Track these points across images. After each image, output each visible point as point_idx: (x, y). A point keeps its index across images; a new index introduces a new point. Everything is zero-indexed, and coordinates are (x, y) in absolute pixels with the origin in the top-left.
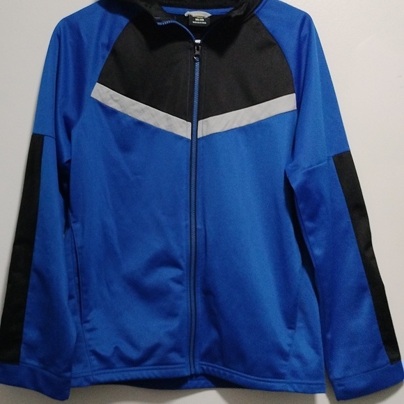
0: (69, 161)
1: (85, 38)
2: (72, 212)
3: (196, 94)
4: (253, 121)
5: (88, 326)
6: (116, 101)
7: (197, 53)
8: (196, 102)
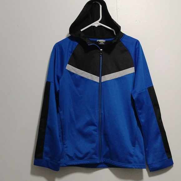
0: (59, 91)
2: (59, 107)
3: (101, 67)
4: (120, 76)
5: (65, 146)
6: (74, 70)
7: (101, 54)
8: (101, 70)
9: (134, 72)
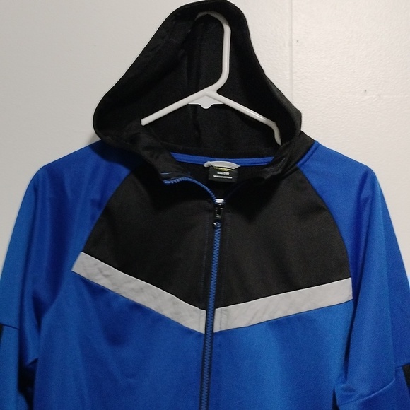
4: (291, 312)
6: (106, 276)
7: (218, 217)
9: (351, 298)
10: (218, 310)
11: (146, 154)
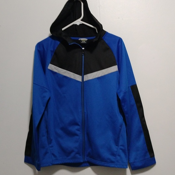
1: (45, 49)
3: (83, 66)
4: (103, 75)
5: (50, 145)
6: (56, 69)
7: (83, 52)
9: (118, 70)
10: (85, 76)
11: (64, 38)
